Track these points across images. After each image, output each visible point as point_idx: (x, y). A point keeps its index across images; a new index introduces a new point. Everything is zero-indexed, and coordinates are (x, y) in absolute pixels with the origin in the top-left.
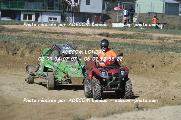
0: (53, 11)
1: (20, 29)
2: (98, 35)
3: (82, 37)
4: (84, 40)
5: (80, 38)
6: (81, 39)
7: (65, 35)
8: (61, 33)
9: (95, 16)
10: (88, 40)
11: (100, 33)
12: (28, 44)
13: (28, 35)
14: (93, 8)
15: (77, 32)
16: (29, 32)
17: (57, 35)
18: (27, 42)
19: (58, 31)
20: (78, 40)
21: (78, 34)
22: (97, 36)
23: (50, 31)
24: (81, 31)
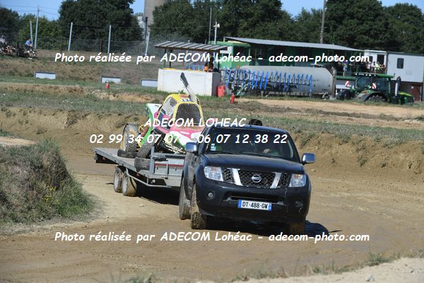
0: (341, 77)
1: (286, 107)
2: (415, 119)
3: (390, 122)
4: (392, 127)
5: (385, 124)
6: (388, 126)
7: (361, 118)
8: (354, 115)
9: (412, 87)
10: (399, 128)
11: (420, 115)
12: (299, 132)
13: (298, 117)
14: (409, 73)
15: (382, 114)
16: (300, 112)
17: (347, 117)
18: (297, 129)
19: (349, 112)
20: (383, 126)
21: (383, 117)
22: (415, 121)
23: (336, 111)
24: (388, 112)
